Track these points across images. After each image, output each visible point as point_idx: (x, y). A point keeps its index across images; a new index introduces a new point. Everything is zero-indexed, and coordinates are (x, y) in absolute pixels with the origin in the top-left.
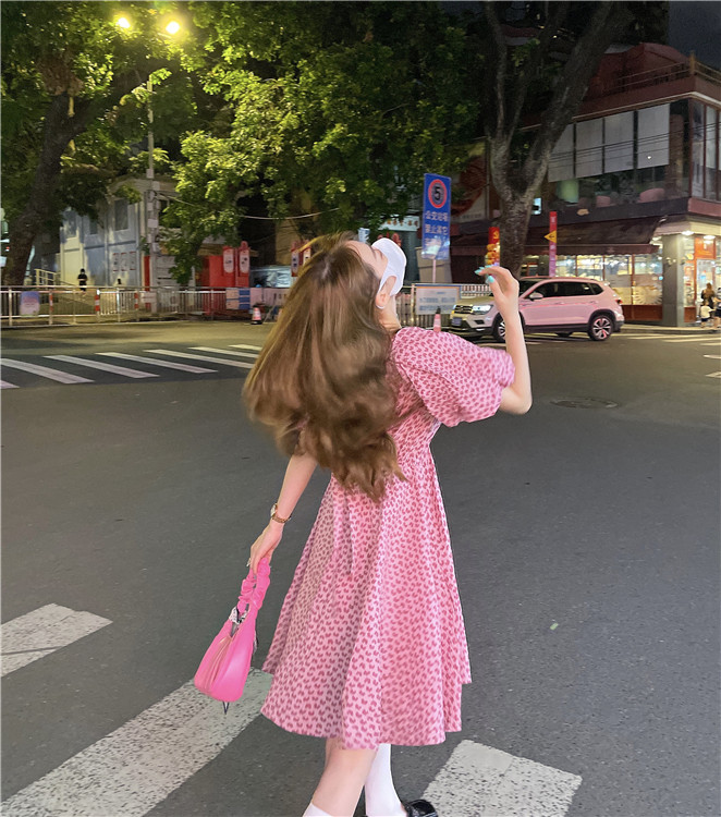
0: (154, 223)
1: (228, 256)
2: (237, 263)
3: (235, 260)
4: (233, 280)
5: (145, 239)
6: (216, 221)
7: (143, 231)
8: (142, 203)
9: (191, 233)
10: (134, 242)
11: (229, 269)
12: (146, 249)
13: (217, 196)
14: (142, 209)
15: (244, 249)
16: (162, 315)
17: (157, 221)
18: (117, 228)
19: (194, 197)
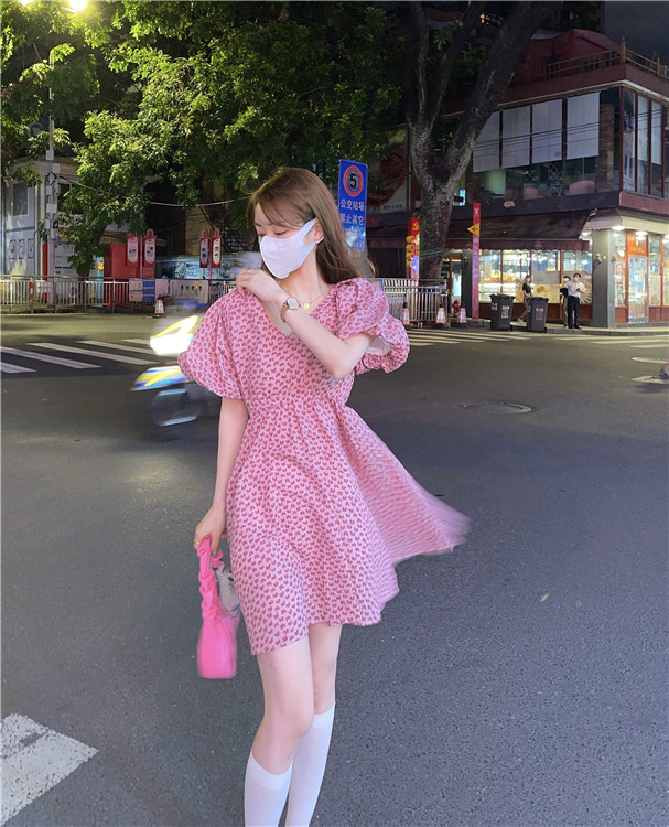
0: (53, 208)
1: (133, 244)
2: (141, 252)
3: (140, 248)
4: (137, 272)
5: (43, 225)
6: (120, 207)
7: (42, 217)
8: (42, 186)
9: (93, 219)
10: (33, 227)
11: (133, 258)
12: (45, 236)
13: (122, 180)
14: (43, 193)
15: (150, 237)
16: (58, 307)
17: (56, 206)
18: (16, 213)
19: (97, 181)
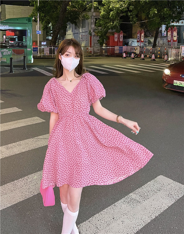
0: (93, 26)
1: (116, 36)
2: (119, 38)
3: (118, 37)
4: (117, 44)
5: (90, 31)
6: (113, 25)
7: (90, 29)
8: (90, 19)
9: (104, 29)
10: (87, 32)
11: (116, 40)
12: (91, 34)
13: (113, 17)
14: (90, 21)
15: (122, 33)
16: (95, 55)
17: (94, 25)
18: (82, 27)
19: (106, 17)
